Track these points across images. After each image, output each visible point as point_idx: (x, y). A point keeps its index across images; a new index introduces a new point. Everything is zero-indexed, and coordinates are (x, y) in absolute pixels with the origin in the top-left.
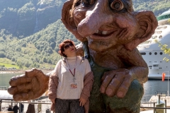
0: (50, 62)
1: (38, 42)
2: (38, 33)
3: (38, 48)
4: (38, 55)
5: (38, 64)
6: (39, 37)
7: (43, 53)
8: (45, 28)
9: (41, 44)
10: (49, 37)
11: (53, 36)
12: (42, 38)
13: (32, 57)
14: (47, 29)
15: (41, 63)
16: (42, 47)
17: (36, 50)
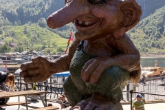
0: (158, 47)
1: (146, 27)
2: (146, 19)
3: (147, 33)
4: (146, 40)
5: (146, 48)
6: (147, 22)
7: (152, 38)
8: (153, 13)
9: (149, 29)
10: (157, 22)
11: (162, 21)
12: (150, 23)
13: (140, 42)
14: (155, 14)
15: (150, 47)
16: (151, 32)
17: (145, 35)
